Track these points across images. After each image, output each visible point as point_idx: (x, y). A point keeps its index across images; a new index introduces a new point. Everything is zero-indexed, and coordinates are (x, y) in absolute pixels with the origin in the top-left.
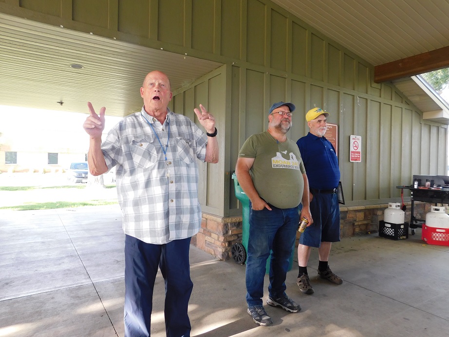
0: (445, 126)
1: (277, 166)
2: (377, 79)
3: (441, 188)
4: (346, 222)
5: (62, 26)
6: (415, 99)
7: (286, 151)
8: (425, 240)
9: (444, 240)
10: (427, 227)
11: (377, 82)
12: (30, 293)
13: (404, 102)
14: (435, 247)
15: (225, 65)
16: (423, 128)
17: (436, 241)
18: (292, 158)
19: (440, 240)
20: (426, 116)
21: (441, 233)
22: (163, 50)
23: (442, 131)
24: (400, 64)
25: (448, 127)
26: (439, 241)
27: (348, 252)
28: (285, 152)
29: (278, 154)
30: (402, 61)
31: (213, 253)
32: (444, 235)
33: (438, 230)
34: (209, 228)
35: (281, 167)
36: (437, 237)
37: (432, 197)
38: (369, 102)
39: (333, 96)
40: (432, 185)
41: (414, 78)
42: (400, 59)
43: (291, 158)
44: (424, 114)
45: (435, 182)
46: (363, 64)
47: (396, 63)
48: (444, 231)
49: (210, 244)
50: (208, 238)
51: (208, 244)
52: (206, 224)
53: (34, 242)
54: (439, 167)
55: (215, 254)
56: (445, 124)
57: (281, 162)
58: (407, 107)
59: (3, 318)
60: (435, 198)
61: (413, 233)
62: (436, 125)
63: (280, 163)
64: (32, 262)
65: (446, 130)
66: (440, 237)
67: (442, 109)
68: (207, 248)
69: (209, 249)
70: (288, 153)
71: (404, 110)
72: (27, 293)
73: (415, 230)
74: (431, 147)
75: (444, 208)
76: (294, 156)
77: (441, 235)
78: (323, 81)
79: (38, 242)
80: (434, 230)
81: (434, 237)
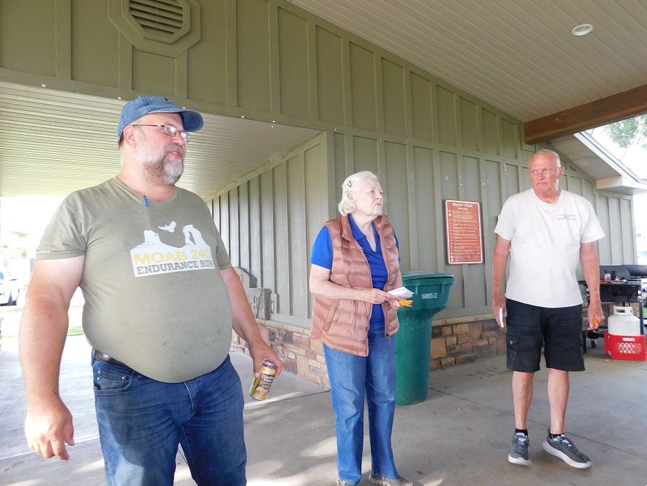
0: (628, 197)
1: (148, 269)
2: (528, 139)
3: (625, 280)
4: (500, 333)
5: (120, 98)
6: (583, 164)
7: (173, 224)
8: (610, 353)
9: (634, 352)
10: (610, 335)
11: (529, 143)
12: (84, 438)
13: (568, 168)
14: (622, 362)
15: (325, 133)
16: (597, 201)
17: (623, 353)
18: (192, 239)
19: (629, 352)
20: (601, 185)
21: (629, 342)
22: (245, 118)
23: (624, 203)
24: (557, 119)
25: (632, 198)
26: (627, 354)
27: (502, 373)
28: (171, 227)
29: (150, 235)
30: (559, 114)
31: (320, 382)
32: (634, 346)
33: (625, 339)
34: (313, 348)
35: (161, 272)
36: (625, 349)
37: (615, 294)
38: (520, 170)
39: (471, 165)
40: (613, 278)
41: (577, 135)
42: (556, 112)
43: (187, 240)
44: (597, 182)
45: (616, 274)
46: (508, 119)
47: (552, 117)
48: (633, 340)
49: (314, 370)
50: (312, 362)
51: (313, 370)
52: (309, 343)
53: (82, 377)
54: (625, 254)
55: (322, 383)
56: (628, 194)
57: (158, 258)
58: (574, 174)
59: (55, 468)
60: (620, 295)
61: (593, 345)
62: (616, 196)
63: (157, 260)
64: (81, 401)
65: (630, 202)
66: (629, 349)
67: (620, 175)
68: (311, 376)
69: (314, 376)
70: (179, 230)
71: (569, 178)
72: (81, 439)
73: (595, 340)
74: (611, 226)
75: (630, 308)
76: (197, 234)
77: (629, 346)
78: (455, 146)
79: (87, 377)
80: (619, 339)
81: (621, 349)
